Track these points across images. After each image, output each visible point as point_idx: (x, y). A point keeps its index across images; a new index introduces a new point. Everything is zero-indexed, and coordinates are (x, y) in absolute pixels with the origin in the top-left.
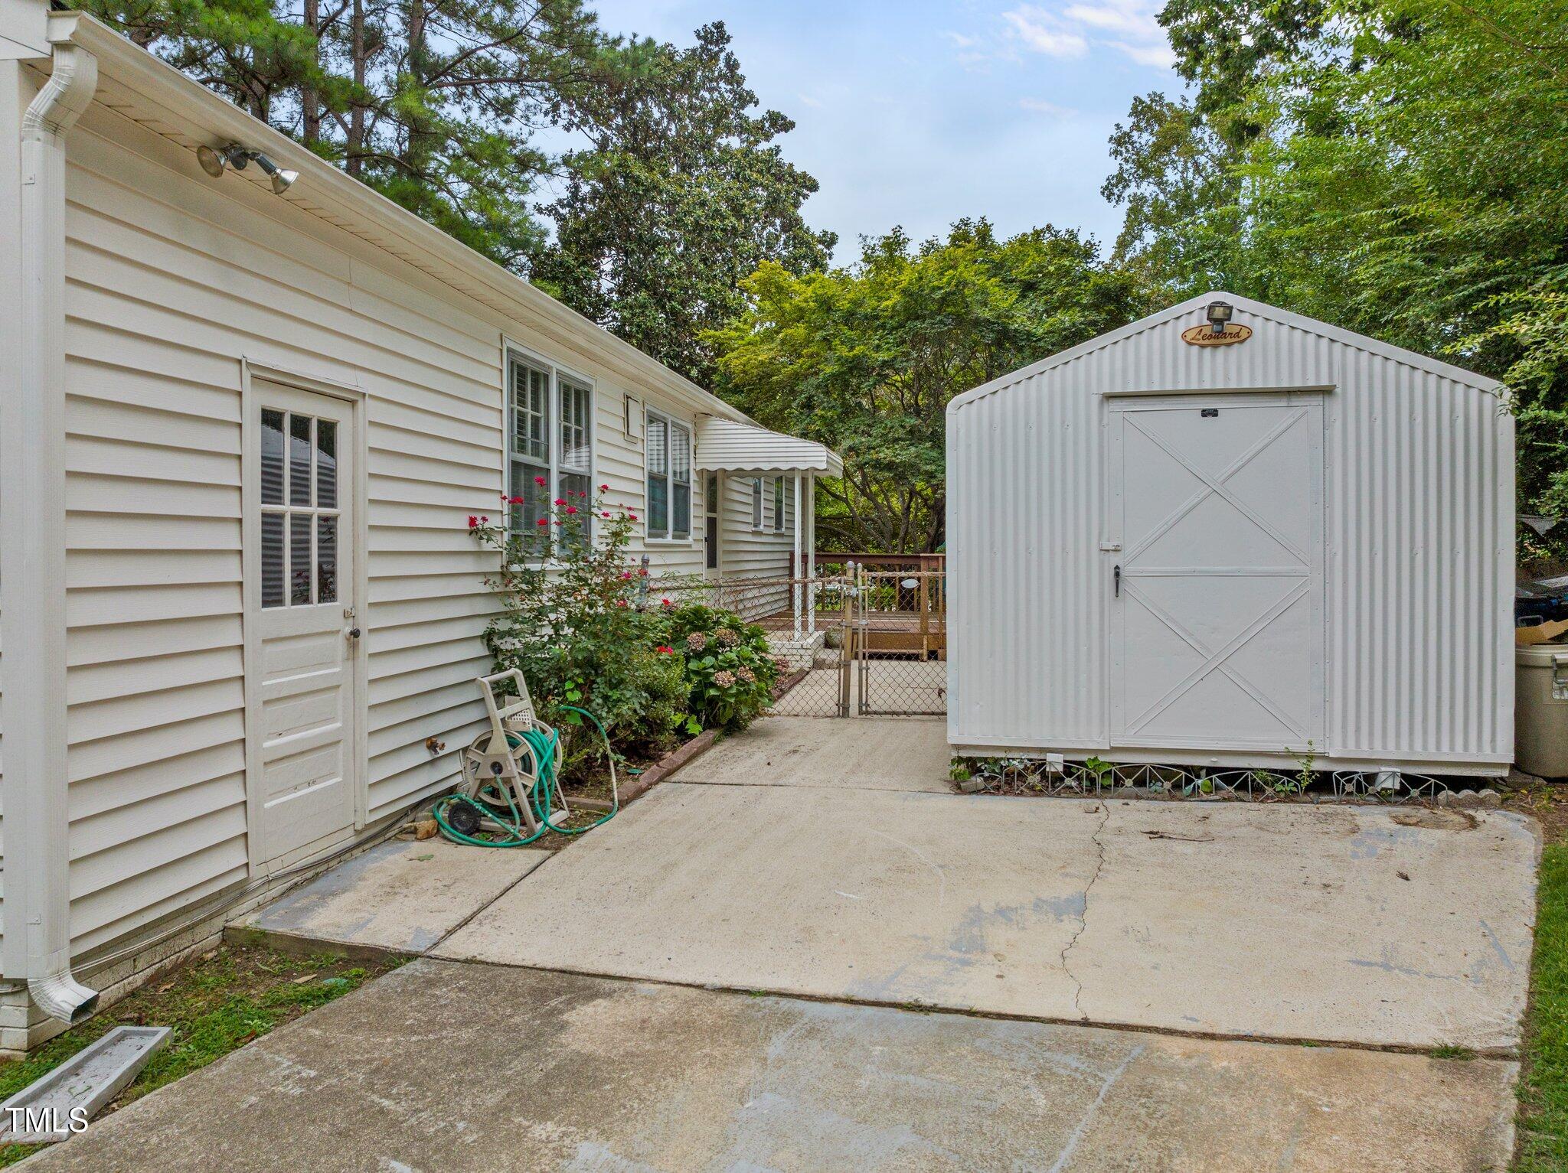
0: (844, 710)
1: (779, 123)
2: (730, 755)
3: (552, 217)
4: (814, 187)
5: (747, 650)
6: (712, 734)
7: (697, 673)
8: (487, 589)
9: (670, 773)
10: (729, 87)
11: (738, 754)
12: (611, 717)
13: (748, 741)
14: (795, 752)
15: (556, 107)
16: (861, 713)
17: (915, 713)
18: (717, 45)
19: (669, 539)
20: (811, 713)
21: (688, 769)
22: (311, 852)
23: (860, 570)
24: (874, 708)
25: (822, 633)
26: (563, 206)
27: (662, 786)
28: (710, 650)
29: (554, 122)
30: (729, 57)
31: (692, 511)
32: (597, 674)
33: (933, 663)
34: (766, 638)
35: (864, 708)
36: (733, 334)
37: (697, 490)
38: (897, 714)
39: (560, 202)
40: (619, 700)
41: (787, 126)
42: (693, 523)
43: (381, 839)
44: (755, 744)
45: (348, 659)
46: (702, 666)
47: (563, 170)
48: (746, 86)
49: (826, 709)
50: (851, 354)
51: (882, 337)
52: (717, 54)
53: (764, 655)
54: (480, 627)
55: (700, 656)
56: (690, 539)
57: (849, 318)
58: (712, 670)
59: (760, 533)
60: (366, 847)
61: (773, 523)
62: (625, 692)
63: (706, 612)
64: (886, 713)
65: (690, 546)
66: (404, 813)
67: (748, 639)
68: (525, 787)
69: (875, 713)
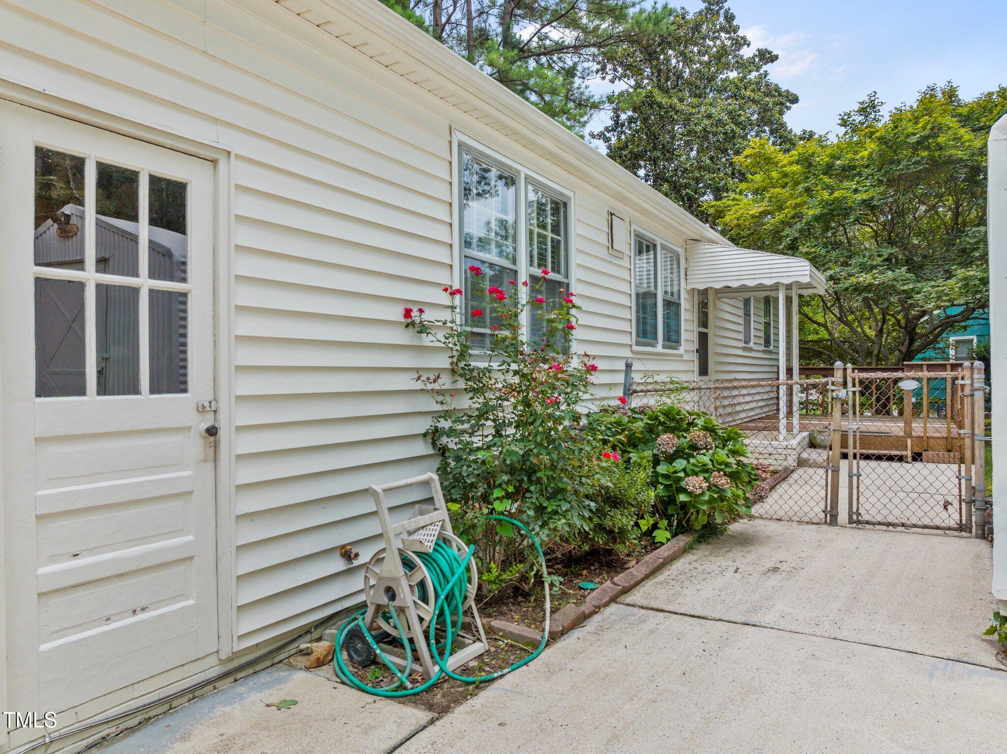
0: (831, 518)
1: (766, 56)
2: (701, 568)
3: (602, 140)
4: (795, 100)
5: (722, 454)
6: (683, 540)
7: (667, 477)
8: (419, 385)
9: (626, 591)
10: (727, 36)
11: (708, 567)
12: (546, 531)
13: (724, 550)
14: (775, 569)
15: (603, 69)
16: (851, 521)
17: (915, 526)
18: (718, 5)
19: (659, 348)
20: (795, 518)
21: (649, 585)
22: (136, 694)
23: (849, 371)
24: (866, 517)
25: (805, 434)
26: (609, 131)
27: (613, 607)
28: (679, 454)
29: (603, 78)
30: (727, 12)
31: (683, 326)
32: (530, 481)
33: (918, 465)
34: (746, 441)
35: (855, 517)
36: (730, 202)
37: (688, 307)
38: (894, 525)
39: (607, 129)
40: (556, 512)
41: (773, 58)
42: (684, 336)
43: (268, 663)
44: (730, 555)
45: (205, 461)
46: (672, 470)
47: (607, 106)
48: (740, 33)
49: (811, 515)
50: (832, 197)
51: (858, 182)
52: (718, 12)
53: (742, 458)
54: (423, 425)
55: (671, 459)
56: (681, 350)
57: (828, 170)
58: (682, 474)
59: (750, 349)
60: (239, 676)
61: (762, 341)
62: (562, 503)
63: (679, 413)
64: (880, 524)
65: (681, 356)
66: (305, 632)
67: (725, 442)
68: (421, 619)
69: (868, 523)
